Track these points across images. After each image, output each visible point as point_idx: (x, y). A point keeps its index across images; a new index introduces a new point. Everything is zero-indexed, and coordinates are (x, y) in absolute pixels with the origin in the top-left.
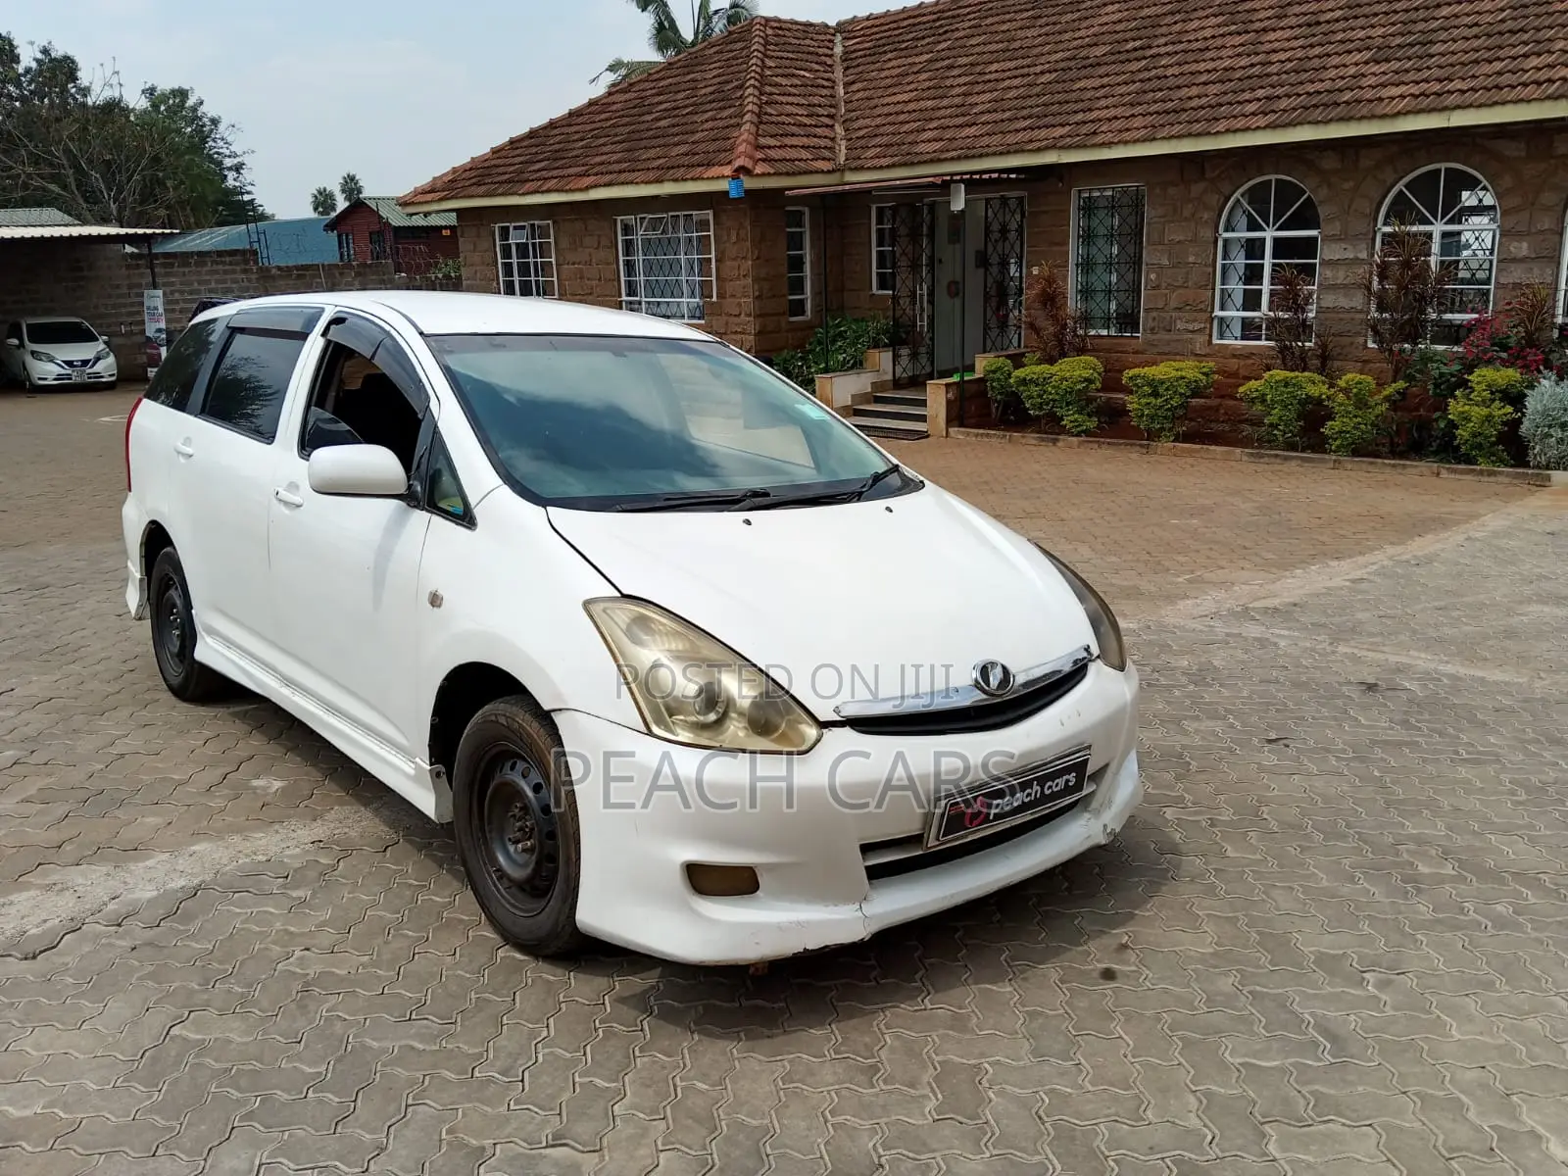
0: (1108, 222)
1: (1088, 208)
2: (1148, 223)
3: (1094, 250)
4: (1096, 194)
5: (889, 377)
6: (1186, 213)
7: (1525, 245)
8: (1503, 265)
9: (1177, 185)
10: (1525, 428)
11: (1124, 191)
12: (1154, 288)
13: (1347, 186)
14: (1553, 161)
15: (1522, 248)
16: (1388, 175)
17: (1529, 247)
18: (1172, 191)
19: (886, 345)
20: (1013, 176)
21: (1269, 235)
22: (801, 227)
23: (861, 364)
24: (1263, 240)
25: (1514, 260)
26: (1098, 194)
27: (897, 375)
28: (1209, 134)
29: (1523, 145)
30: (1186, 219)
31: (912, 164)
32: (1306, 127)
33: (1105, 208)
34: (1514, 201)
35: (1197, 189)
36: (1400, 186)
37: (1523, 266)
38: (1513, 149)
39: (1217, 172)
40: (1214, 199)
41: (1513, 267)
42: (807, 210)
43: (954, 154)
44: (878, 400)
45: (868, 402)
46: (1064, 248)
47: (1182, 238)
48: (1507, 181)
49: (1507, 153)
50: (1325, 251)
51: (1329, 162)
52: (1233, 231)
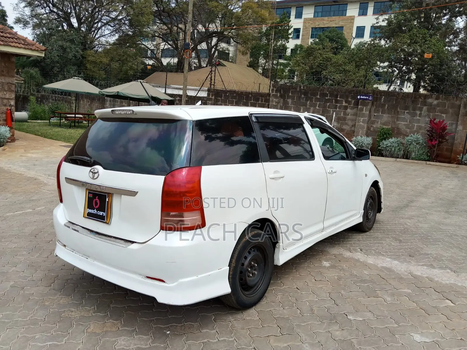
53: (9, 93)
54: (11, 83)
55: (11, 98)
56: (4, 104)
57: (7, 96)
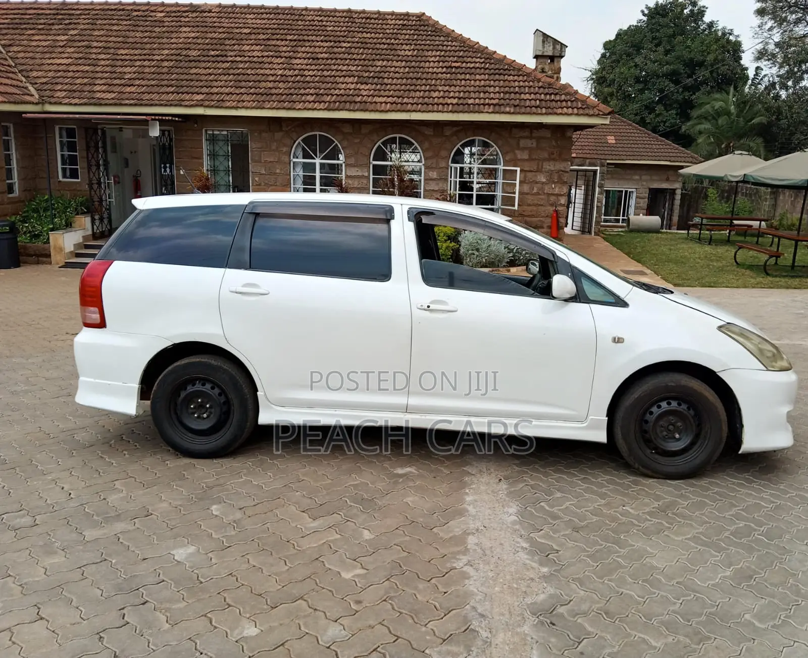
0: (225, 148)
1: (213, 140)
2: (252, 151)
3: (217, 163)
4: (216, 132)
5: (90, 232)
6: (274, 148)
7: (435, 173)
8: (427, 182)
9: (267, 132)
10: (462, 251)
11: (235, 133)
12: (257, 185)
13: (357, 141)
14: (444, 138)
15: (434, 175)
16: (375, 137)
17: (437, 175)
18: (264, 135)
19: (83, 213)
20: (177, 119)
21: (318, 161)
22: (8, 136)
23: (71, 225)
24: (315, 164)
25: (431, 179)
26: (218, 133)
27: (95, 231)
28: (294, 109)
29: (432, 130)
30: (273, 150)
31: (101, 105)
32: (344, 111)
33: (223, 140)
34: (430, 154)
35: (278, 135)
36: (379, 143)
37: (435, 182)
38: (429, 132)
39: (289, 128)
40: (288, 141)
41: (431, 182)
42: (11, 125)
43: (132, 102)
44: (87, 247)
45: (81, 248)
46: (200, 161)
47: (272, 160)
48: (426, 145)
49: (426, 133)
50: (348, 171)
51: (347, 129)
52: (297, 158)
53: (560, 185)
54: (563, 171)
55: (562, 193)
56: (551, 202)
57: (557, 191)
